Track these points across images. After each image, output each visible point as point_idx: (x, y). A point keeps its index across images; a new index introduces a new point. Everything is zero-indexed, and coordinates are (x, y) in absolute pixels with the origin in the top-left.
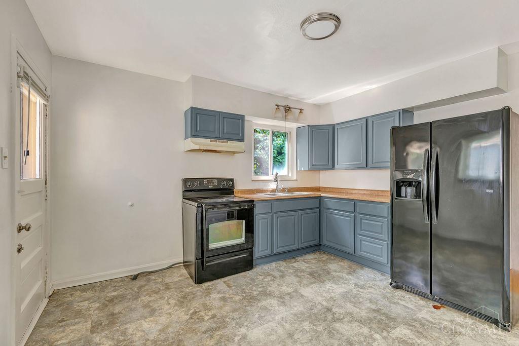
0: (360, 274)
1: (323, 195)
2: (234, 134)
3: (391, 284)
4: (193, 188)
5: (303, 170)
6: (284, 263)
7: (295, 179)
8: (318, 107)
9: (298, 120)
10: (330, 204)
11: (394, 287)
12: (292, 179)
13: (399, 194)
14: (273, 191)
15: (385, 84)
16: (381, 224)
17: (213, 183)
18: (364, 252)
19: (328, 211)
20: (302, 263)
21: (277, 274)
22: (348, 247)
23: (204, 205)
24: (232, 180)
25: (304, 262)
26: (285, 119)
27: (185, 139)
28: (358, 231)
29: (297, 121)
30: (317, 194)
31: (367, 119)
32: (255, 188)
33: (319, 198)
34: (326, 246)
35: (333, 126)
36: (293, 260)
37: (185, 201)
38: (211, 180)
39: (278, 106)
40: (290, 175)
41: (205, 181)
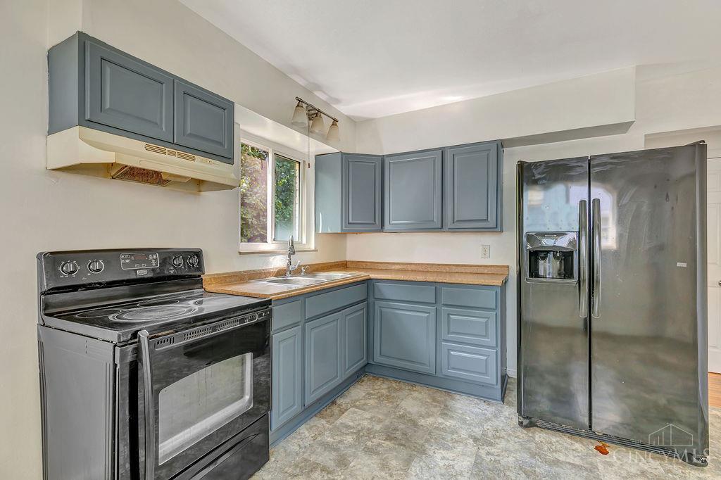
0: (461, 412)
1: (373, 276)
2: (213, 141)
3: (521, 424)
4: (84, 280)
5: (329, 231)
6: (323, 422)
7: (313, 248)
8: (354, 122)
9: (327, 139)
10: (387, 291)
11: (526, 427)
12: (307, 248)
13: (534, 273)
14: (281, 273)
15: (481, 96)
16: (484, 320)
17: (149, 262)
18: (453, 369)
19: (384, 303)
20: (355, 412)
21: (327, 458)
22: (425, 364)
23: (144, 335)
24: (198, 254)
25: (357, 407)
26: (309, 132)
27: (50, 133)
28: (444, 335)
29: (325, 139)
30: (362, 275)
31: (443, 151)
32: (246, 269)
33: (368, 282)
34: (379, 365)
35: (383, 159)
36: (335, 409)
37: (50, 321)
38: (140, 254)
39: (300, 101)
40: (304, 242)
41: (125, 260)
